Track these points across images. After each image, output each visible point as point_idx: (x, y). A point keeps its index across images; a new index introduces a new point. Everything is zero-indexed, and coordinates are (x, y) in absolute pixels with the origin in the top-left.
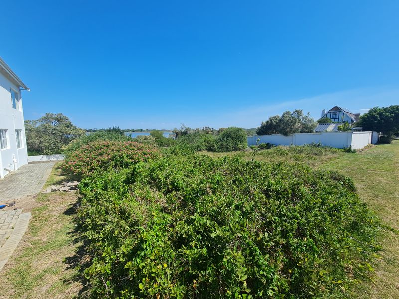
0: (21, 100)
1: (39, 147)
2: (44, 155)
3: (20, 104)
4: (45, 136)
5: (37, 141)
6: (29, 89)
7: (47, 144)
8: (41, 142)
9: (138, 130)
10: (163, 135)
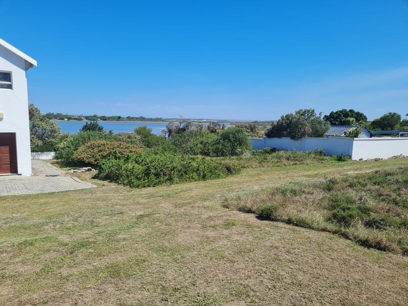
10: (152, 133)
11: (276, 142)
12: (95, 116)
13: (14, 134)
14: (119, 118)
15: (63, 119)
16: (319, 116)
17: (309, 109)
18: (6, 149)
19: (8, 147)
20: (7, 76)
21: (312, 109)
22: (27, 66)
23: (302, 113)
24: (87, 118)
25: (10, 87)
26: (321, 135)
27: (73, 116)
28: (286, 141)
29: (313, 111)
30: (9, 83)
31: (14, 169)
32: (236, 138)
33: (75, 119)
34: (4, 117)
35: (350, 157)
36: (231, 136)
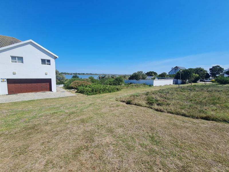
11: (132, 81)
12: (76, 73)
13: (51, 79)
14: (84, 74)
15: (66, 74)
16: (144, 73)
18: (48, 84)
21: (142, 71)
22: (55, 58)
23: (139, 72)
24: (74, 74)
25: (50, 64)
26: (145, 79)
28: (134, 81)
31: (51, 90)
32: (120, 80)
33: (70, 74)
34: (48, 74)
35: (153, 85)
36: (118, 79)
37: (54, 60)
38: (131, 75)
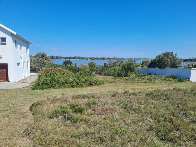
0: (29, 49)
1: (34, 68)
2: (36, 72)
3: (28, 50)
4: (36, 64)
5: (34, 66)
6: (31, 43)
7: (37, 68)
8: (35, 66)
9: (101, 59)
11: (153, 70)
12: (93, 58)
13: (7, 64)
14: (104, 58)
15: (80, 59)
16: (175, 55)
17: (170, 51)
19: (6, 69)
20: (4, 39)
21: (172, 52)
22: (12, 35)
24: (90, 58)
25: (5, 44)
27: (84, 58)
29: (172, 53)
30: (5, 42)
31: (7, 79)
32: (129, 67)
33: (85, 59)
34: (3, 57)
36: (126, 66)
37: (11, 37)
38: (153, 60)
